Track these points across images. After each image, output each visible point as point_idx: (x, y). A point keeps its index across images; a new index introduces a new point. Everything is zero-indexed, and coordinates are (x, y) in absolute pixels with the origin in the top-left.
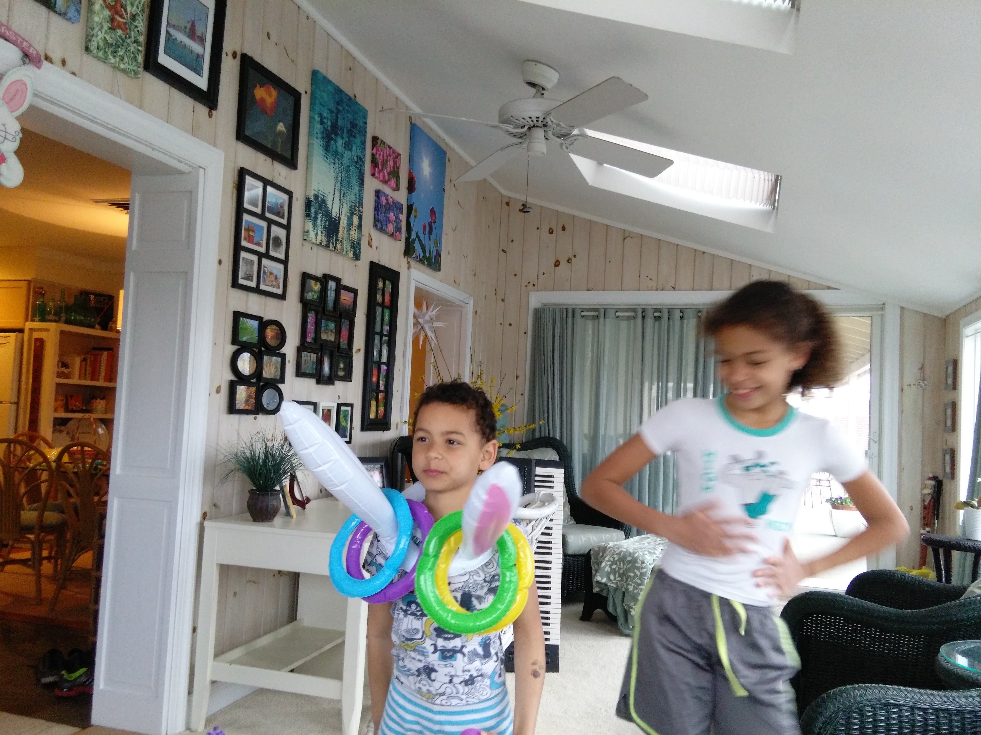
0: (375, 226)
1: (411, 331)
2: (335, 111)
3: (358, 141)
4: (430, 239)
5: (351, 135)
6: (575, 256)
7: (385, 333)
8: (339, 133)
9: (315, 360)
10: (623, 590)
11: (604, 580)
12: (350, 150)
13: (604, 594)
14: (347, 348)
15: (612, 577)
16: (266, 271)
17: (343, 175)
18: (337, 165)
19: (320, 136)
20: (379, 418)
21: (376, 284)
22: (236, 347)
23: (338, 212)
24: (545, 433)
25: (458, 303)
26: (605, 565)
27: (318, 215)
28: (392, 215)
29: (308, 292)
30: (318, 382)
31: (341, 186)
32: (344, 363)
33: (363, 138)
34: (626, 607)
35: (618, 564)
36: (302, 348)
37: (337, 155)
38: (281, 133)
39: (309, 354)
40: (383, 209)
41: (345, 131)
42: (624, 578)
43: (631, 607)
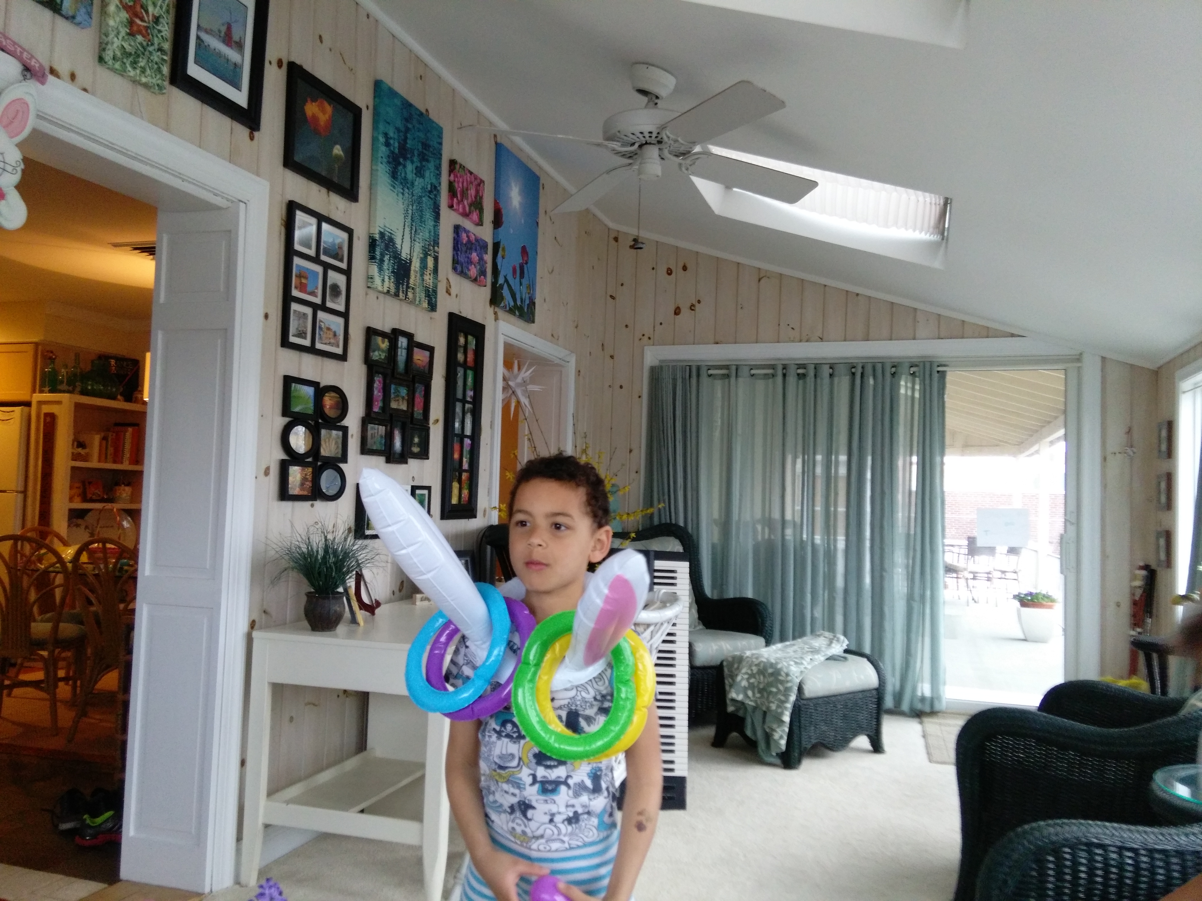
0: (454, 269)
1: (500, 396)
2: (403, 129)
3: (431, 165)
4: (521, 284)
5: (423, 158)
6: (699, 302)
7: (469, 399)
8: (409, 156)
9: (384, 434)
10: (764, 709)
11: (740, 697)
12: (422, 176)
13: (741, 714)
14: (422, 418)
15: (750, 693)
16: (323, 326)
17: (414, 207)
18: (407, 195)
19: (385, 160)
20: (462, 503)
21: (457, 340)
22: (287, 420)
23: (409, 253)
24: (665, 519)
25: (557, 361)
26: (742, 679)
27: (384, 257)
28: (474, 256)
29: (374, 351)
30: (388, 461)
31: (412, 220)
32: (419, 437)
33: (438, 162)
34: (768, 730)
35: (757, 676)
36: (367, 420)
37: (406, 184)
38: (338, 157)
39: (376, 426)
40: (464, 249)
41: (416, 153)
42: (765, 694)
43: (773, 730)
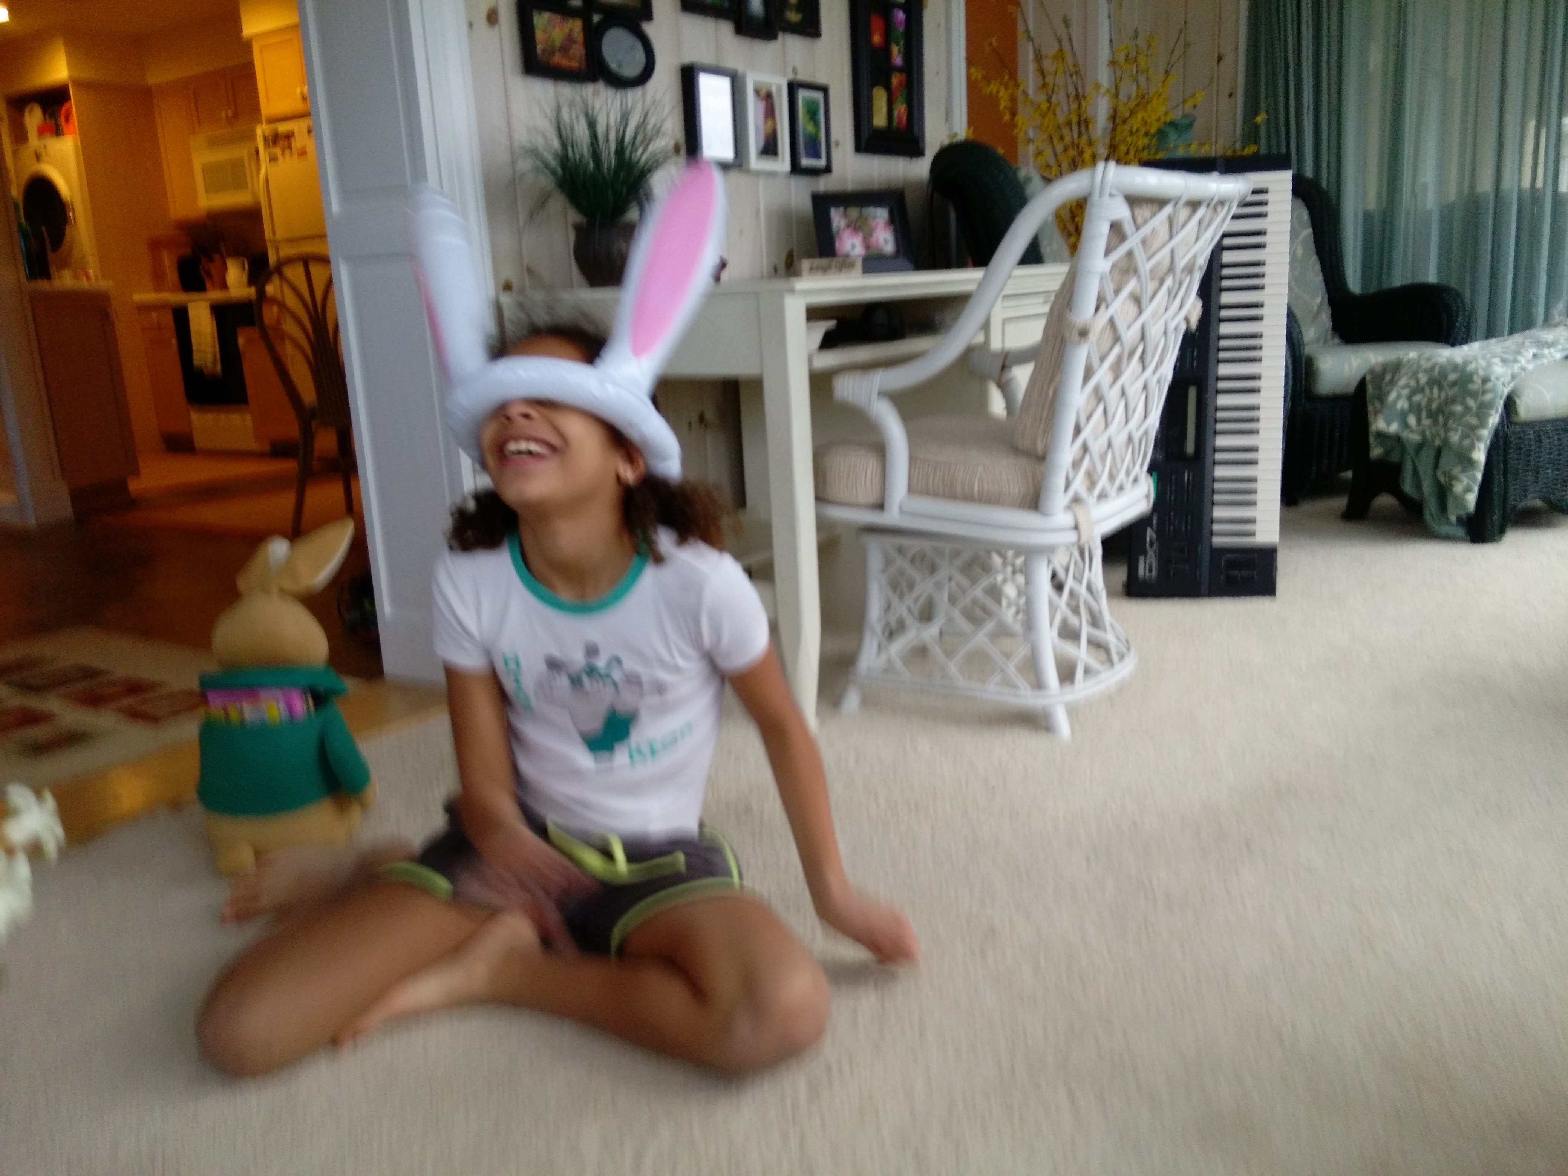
10: (1437, 442)
11: (1394, 428)
13: (1395, 458)
15: (1412, 420)
20: (894, 126)
26: (1397, 398)
30: (740, 31)
34: (1442, 479)
35: (1427, 391)
42: (1441, 419)
43: (1452, 478)
